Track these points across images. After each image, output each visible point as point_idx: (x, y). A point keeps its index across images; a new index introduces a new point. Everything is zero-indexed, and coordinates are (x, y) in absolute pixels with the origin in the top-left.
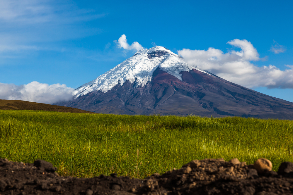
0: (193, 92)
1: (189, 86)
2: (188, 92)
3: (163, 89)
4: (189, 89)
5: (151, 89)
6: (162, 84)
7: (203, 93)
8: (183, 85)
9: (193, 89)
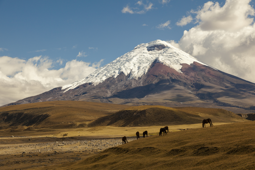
0: (191, 83)
1: (187, 77)
2: (185, 83)
3: (157, 80)
4: (187, 80)
5: (145, 81)
6: (157, 75)
7: (202, 85)
8: (180, 77)
9: (191, 81)
